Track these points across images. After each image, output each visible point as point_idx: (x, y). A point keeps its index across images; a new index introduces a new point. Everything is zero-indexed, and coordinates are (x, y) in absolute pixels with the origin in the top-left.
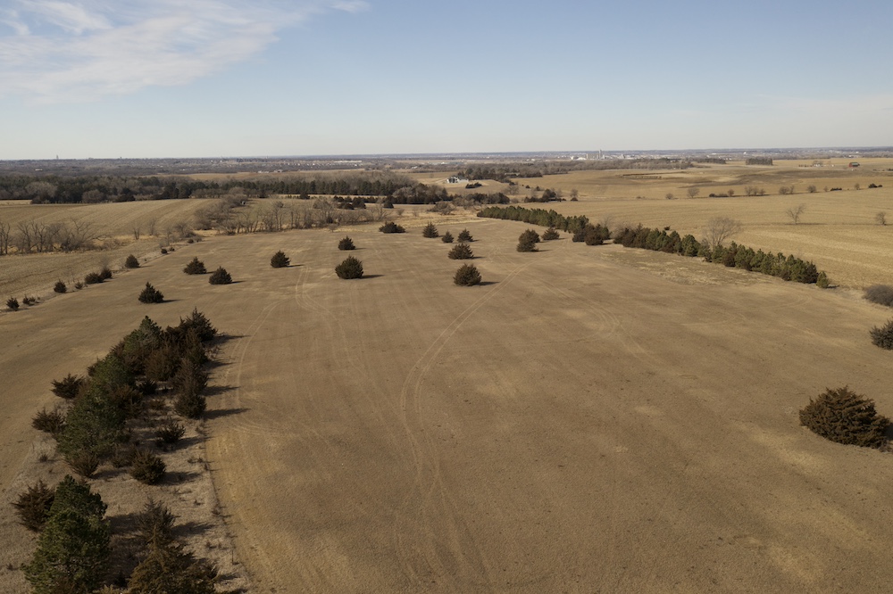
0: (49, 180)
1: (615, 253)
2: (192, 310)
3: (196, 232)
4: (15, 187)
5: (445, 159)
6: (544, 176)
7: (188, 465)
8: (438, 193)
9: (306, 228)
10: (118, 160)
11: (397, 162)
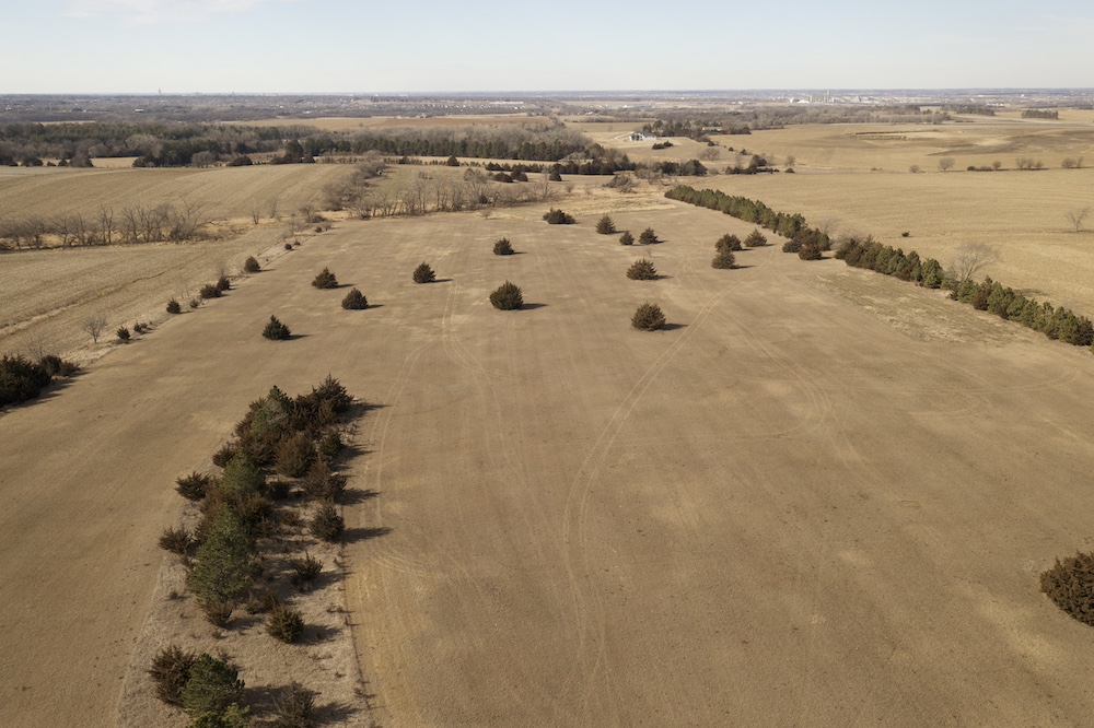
0: (153, 130)
1: (834, 277)
2: (325, 376)
3: (326, 215)
4: (114, 140)
5: (628, 99)
6: (753, 132)
7: (327, 616)
8: (618, 160)
9: (454, 211)
10: (230, 97)
11: (566, 103)
